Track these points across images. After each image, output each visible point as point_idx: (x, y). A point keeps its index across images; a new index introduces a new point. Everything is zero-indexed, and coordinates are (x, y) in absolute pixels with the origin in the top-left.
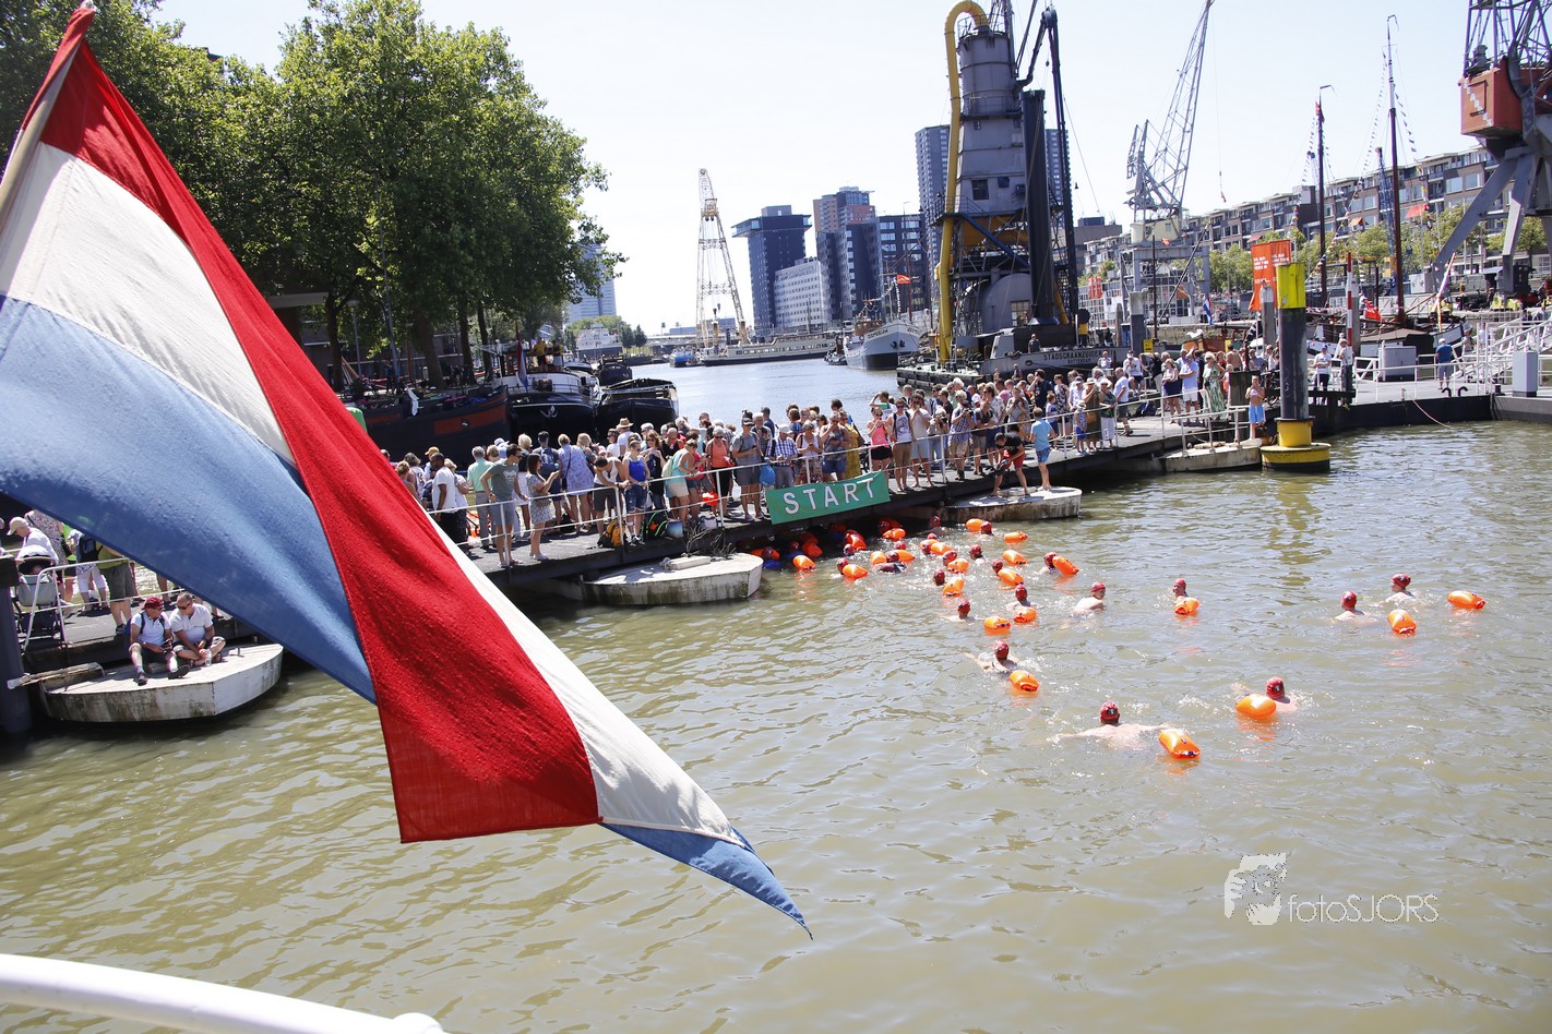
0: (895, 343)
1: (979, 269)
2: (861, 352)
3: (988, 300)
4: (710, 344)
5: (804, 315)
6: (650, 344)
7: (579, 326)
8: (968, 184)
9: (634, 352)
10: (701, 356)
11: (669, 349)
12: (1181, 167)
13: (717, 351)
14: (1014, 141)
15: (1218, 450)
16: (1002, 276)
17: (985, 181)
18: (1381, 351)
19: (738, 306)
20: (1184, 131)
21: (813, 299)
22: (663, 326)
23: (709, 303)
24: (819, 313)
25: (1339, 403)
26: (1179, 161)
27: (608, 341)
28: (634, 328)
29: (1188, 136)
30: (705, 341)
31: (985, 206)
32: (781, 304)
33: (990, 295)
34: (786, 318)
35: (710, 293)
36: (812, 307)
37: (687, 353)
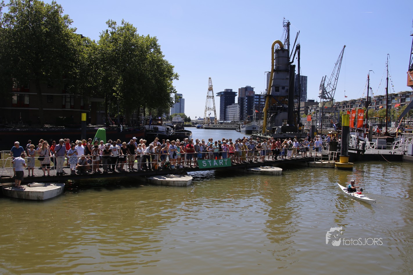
0: (253, 128)
1: (275, 110)
2: (244, 129)
3: (276, 118)
4: (207, 123)
5: (232, 118)
6: (191, 122)
7: (174, 115)
8: (274, 87)
9: (187, 123)
10: (204, 126)
11: (196, 123)
12: (334, 88)
13: (208, 125)
14: (287, 77)
15: (323, 162)
16: (281, 112)
17: (279, 87)
18: (377, 141)
19: (215, 114)
20: (335, 79)
21: (235, 114)
22: (196, 117)
23: (208, 112)
24: (237, 118)
25: (361, 153)
26: (334, 87)
27: (181, 120)
28: (188, 117)
29: (336, 80)
30: (206, 122)
31: (278, 94)
32: (227, 115)
33: (277, 117)
34: (228, 118)
35: (208, 110)
36: (235, 116)
37: (201, 125)
